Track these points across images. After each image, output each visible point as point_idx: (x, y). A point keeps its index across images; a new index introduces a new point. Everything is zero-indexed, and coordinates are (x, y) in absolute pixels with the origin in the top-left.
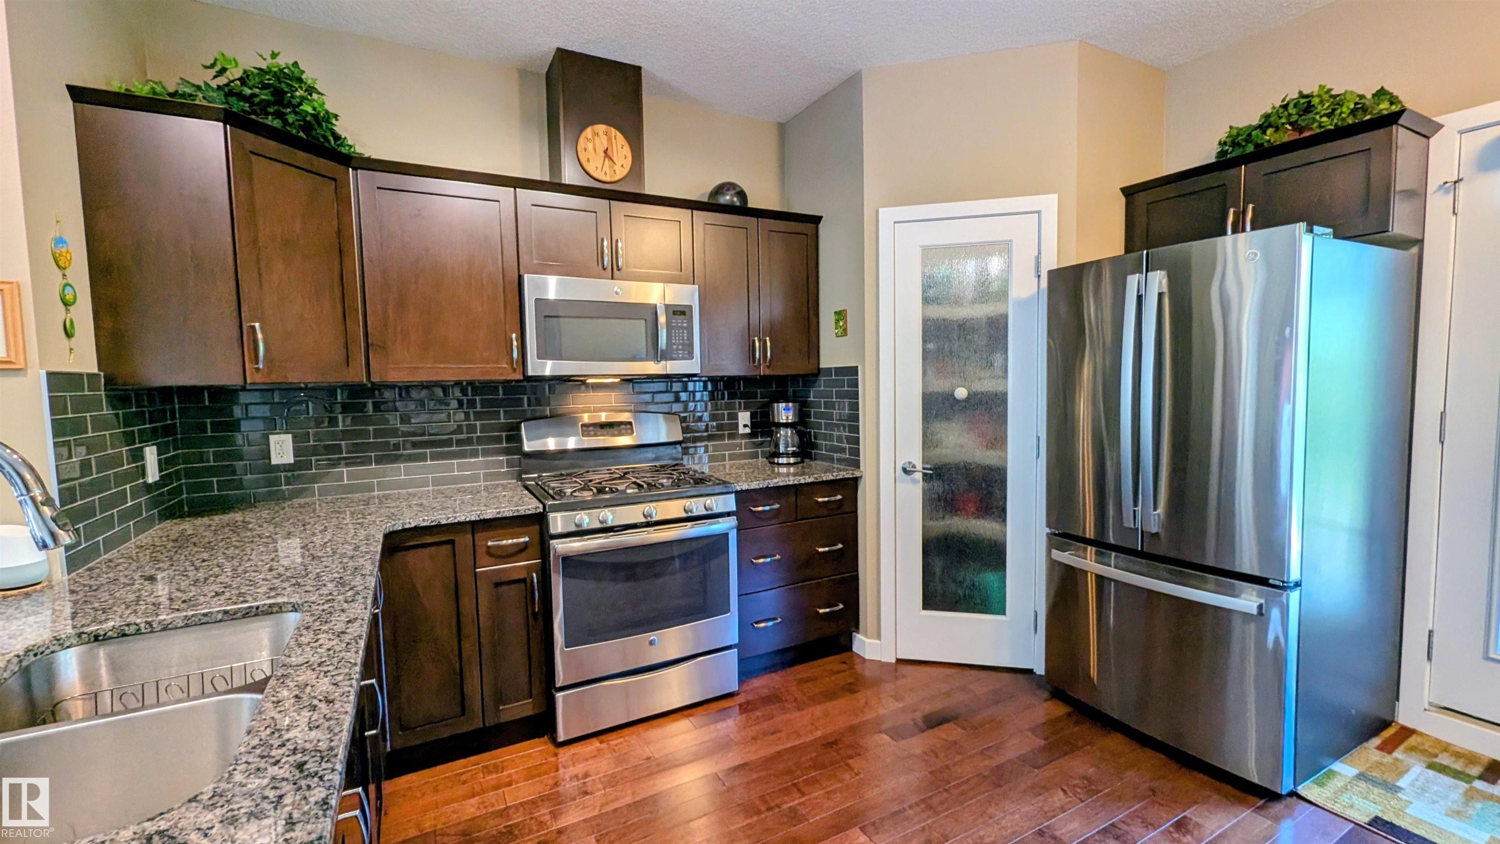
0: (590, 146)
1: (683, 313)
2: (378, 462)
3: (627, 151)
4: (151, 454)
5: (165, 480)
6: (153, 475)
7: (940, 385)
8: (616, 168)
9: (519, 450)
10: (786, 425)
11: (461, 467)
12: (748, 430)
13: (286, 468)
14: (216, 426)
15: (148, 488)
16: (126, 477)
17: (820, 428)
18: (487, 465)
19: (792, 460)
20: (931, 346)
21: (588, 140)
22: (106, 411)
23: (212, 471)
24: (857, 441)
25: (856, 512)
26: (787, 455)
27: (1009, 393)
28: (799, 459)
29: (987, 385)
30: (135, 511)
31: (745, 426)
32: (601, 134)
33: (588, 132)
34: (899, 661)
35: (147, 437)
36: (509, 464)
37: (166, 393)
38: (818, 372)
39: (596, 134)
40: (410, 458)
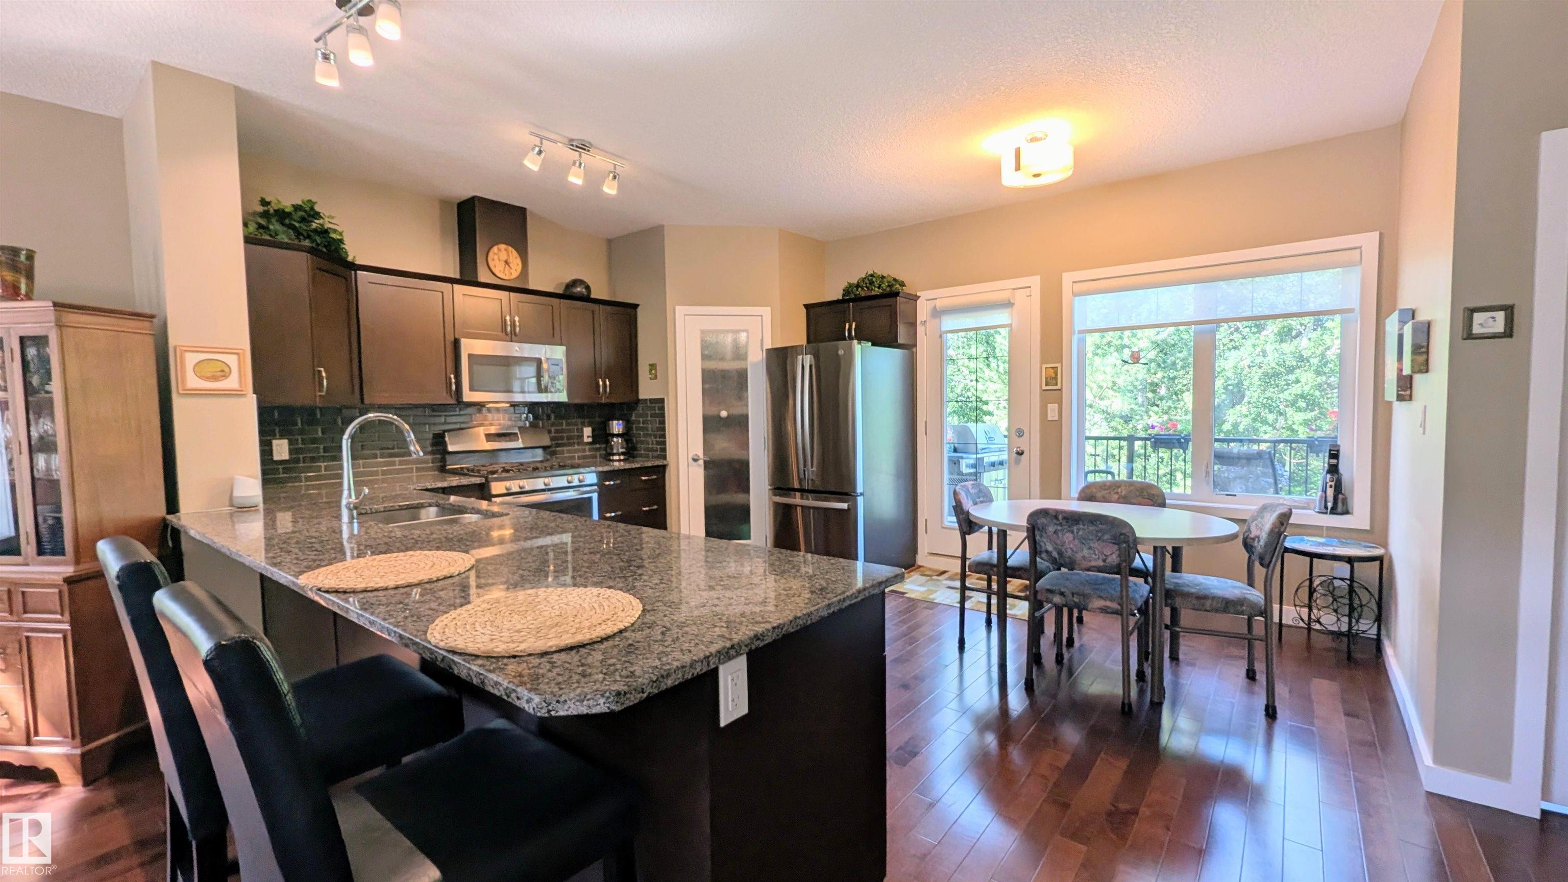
0: (496, 257)
1: (557, 364)
3: (519, 261)
7: (712, 411)
8: (512, 271)
9: (442, 452)
10: (618, 435)
12: (590, 440)
13: (284, 462)
17: (639, 435)
19: (622, 457)
20: (707, 386)
21: (495, 254)
24: (664, 443)
25: (664, 486)
26: (619, 454)
27: (750, 416)
28: (626, 457)
29: (737, 411)
31: (588, 437)
32: (503, 250)
33: (495, 249)
38: (638, 401)
39: (499, 250)
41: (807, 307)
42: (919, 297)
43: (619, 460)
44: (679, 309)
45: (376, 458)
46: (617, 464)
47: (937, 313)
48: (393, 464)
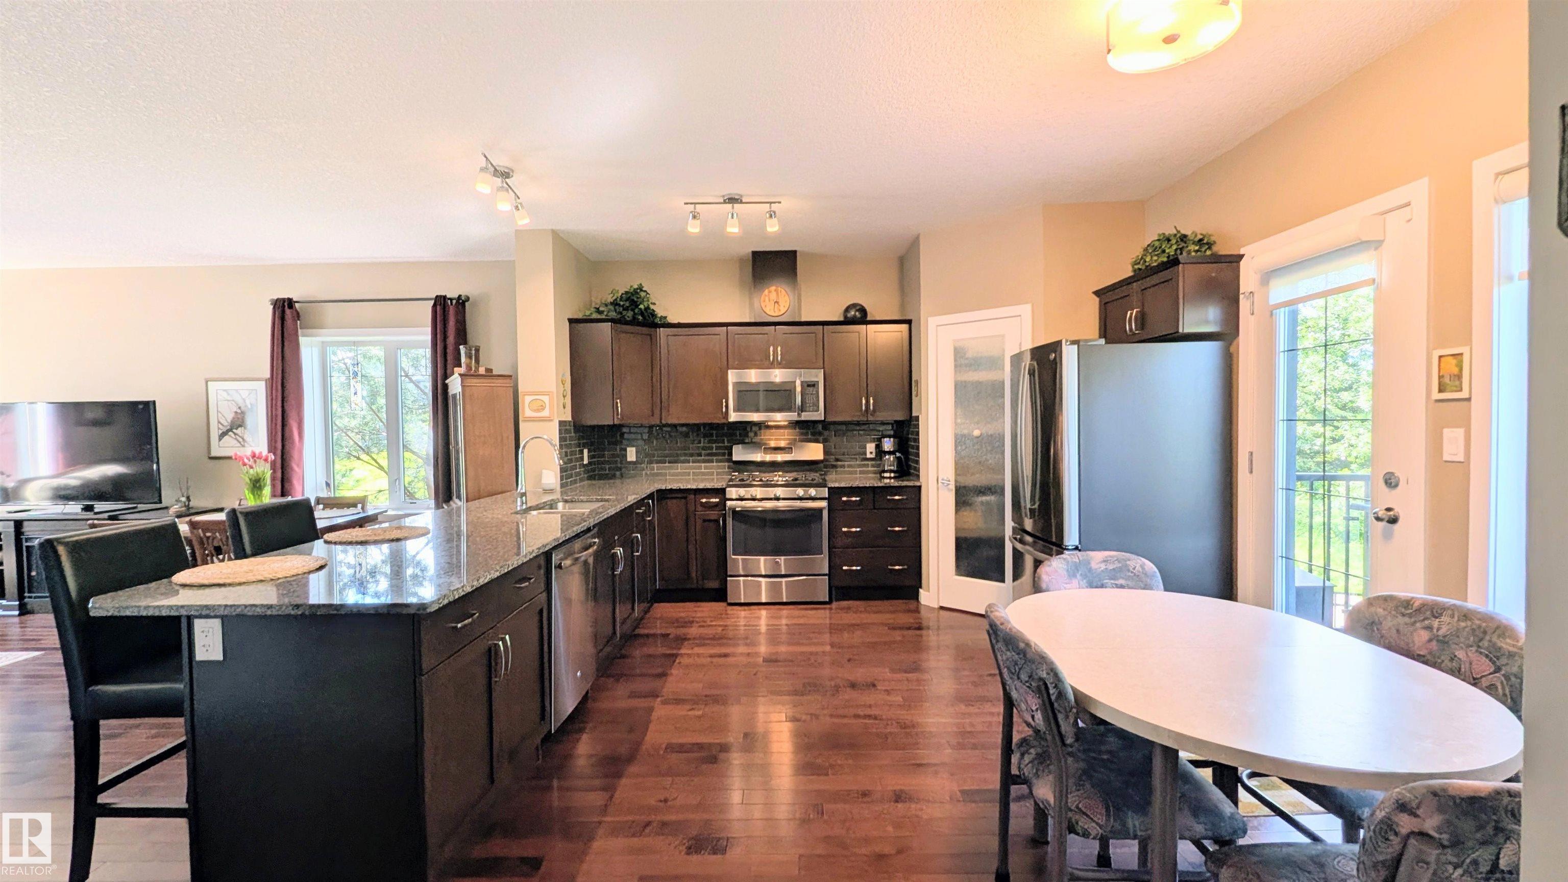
0: (767, 298)
1: (814, 385)
2: (669, 463)
3: (787, 298)
4: (586, 451)
5: (590, 463)
6: (586, 462)
8: (781, 308)
9: (730, 460)
10: (890, 453)
11: (706, 468)
12: (873, 456)
13: (631, 463)
14: (609, 443)
15: (584, 466)
16: (577, 460)
18: (719, 467)
19: (892, 475)
21: (766, 295)
22: (573, 434)
23: (608, 462)
25: (919, 508)
26: (891, 471)
27: (1005, 436)
28: (897, 475)
30: (578, 474)
31: (871, 453)
32: (773, 291)
33: (766, 291)
34: (942, 608)
35: (584, 447)
36: (729, 468)
37: (593, 427)
38: (911, 419)
39: (770, 292)
40: (683, 462)
41: (1097, 293)
42: (1243, 256)
43: (890, 478)
44: (930, 320)
45: (665, 463)
46: (888, 481)
47: (1268, 276)
48: (700, 468)
